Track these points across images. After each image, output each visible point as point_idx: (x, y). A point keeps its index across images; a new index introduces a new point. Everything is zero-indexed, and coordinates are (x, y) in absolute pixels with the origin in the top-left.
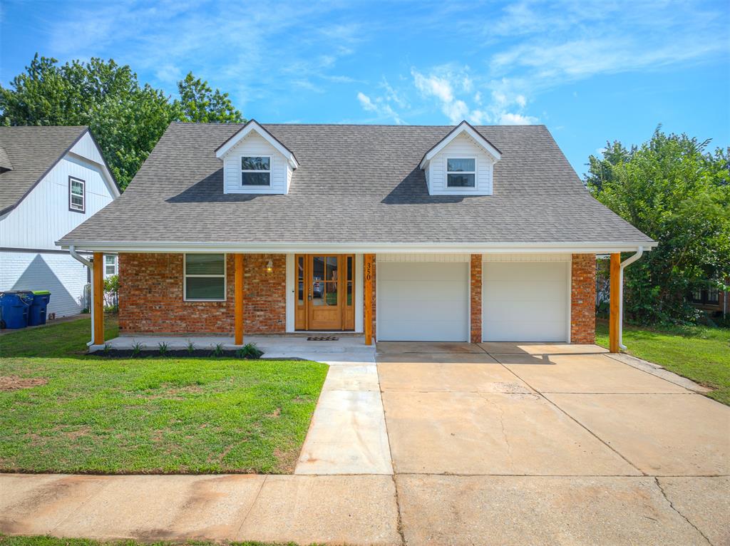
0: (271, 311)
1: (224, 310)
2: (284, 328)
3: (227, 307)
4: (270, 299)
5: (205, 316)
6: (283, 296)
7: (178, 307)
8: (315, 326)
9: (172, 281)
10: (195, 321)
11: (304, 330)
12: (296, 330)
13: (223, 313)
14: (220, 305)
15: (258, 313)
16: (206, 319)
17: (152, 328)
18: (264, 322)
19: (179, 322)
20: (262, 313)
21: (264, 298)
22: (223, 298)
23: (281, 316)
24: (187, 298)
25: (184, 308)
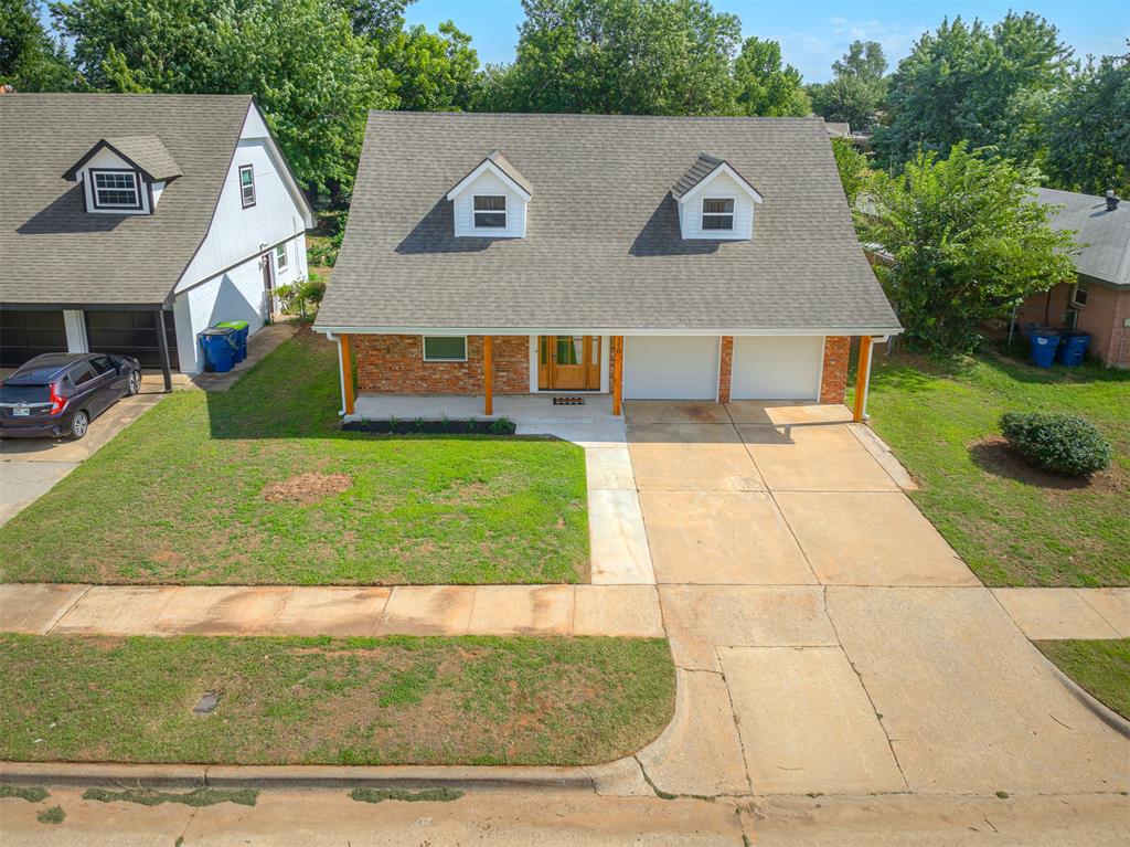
0: (515, 372)
1: (466, 371)
2: (528, 389)
3: (469, 368)
4: (513, 360)
5: (447, 377)
6: (527, 356)
7: (418, 368)
8: (559, 385)
9: (411, 341)
10: (436, 382)
11: (548, 389)
12: (540, 389)
13: (465, 374)
14: (461, 365)
15: (501, 374)
16: (447, 379)
17: (392, 388)
18: (508, 383)
19: (420, 382)
20: (505, 374)
21: (506, 359)
22: (464, 358)
23: (524, 377)
24: (427, 357)
25: (425, 369)
